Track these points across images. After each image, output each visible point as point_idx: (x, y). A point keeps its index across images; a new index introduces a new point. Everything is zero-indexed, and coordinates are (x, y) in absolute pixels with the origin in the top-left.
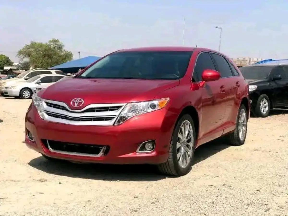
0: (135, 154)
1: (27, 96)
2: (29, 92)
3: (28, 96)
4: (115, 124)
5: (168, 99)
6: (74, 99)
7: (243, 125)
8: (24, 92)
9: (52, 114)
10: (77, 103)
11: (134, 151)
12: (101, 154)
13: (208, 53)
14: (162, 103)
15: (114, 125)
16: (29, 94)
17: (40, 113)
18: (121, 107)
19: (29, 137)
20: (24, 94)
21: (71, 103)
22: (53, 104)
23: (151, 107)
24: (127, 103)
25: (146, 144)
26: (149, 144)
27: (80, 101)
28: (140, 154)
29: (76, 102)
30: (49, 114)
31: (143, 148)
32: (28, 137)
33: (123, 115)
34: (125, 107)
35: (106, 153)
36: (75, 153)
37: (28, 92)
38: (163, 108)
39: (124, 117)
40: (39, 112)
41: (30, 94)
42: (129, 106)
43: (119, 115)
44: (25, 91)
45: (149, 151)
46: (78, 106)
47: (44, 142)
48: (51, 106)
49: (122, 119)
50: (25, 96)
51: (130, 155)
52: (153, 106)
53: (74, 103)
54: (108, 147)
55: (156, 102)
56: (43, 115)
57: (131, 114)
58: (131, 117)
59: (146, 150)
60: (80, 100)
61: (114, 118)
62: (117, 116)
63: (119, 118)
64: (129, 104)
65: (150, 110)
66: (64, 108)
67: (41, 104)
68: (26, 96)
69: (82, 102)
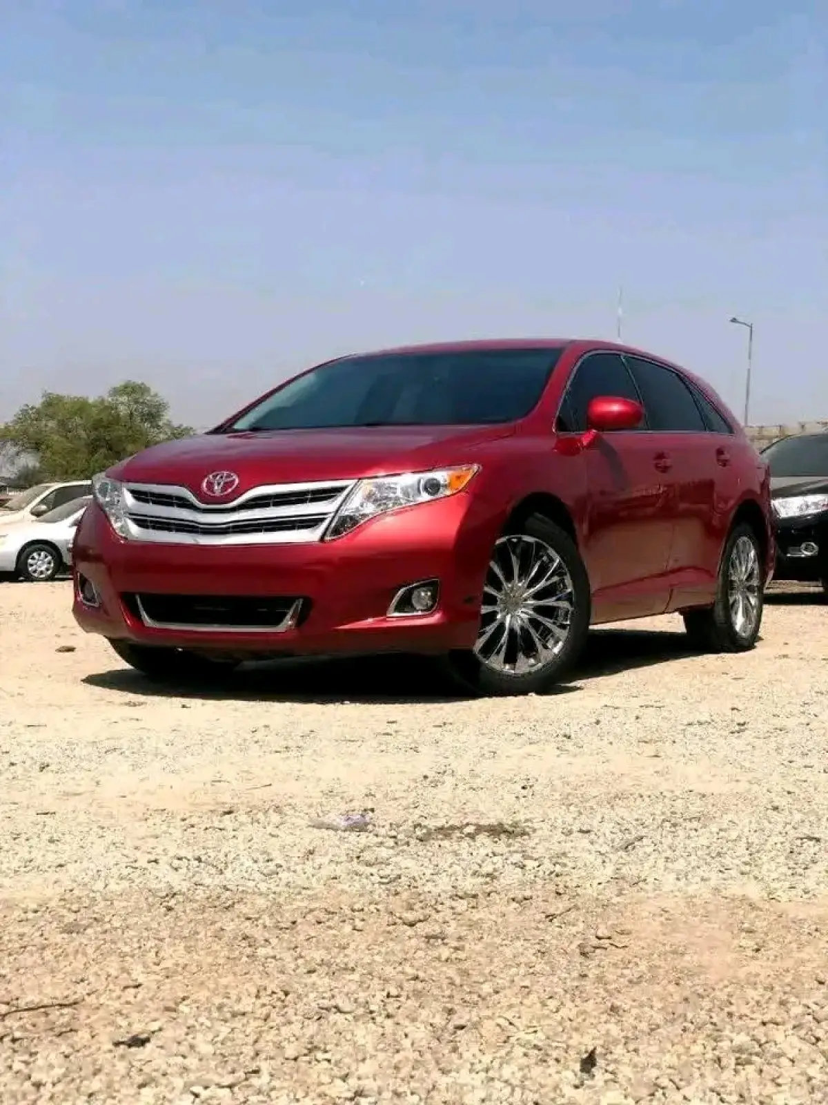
0: (384, 620)
1: (42, 573)
2: (49, 558)
3: (47, 569)
4: (328, 538)
5: (475, 467)
6: (211, 476)
7: (750, 589)
8: (33, 558)
9: (151, 522)
10: (219, 484)
11: (381, 611)
12: (288, 622)
13: (619, 355)
14: (458, 478)
15: (322, 539)
16: (49, 563)
17: (116, 522)
18: (341, 489)
19: (85, 598)
20: (32, 565)
21: (204, 484)
22: (153, 494)
23: (426, 489)
24: (360, 479)
25: (416, 593)
26: (423, 594)
27: (229, 480)
28: (395, 618)
29: (216, 483)
30: (142, 522)
31: (405, 604)
32: (81, 595)
33: (347, 513)
34: (352, 489)
35: (300, 620)
36: (216, 625)
37: (46, 557)
38: (460, 491)
39: (351, 518)
40: (112, 519)
41: (52, 565)
42: (366, 486)
43: (337, 511)
44: (35, 555)
45: (420, 613)
46: (222, 492)
47: (128, 600)
48: (147, 501)
49: (345, 524)
50: (35, 571)
51: (370, 622)
52: (433, 487)
53: (210, 485)
54: (308, 604)
55: (441, 476)
56: (124, 528)
57: (370, 509)
58: (371, 516)
59: (414, 609)
60: (228, 476)
61: (322, 520)
62: (332, 515)
63: (336, 520)
64: (365, 481)
65: (425, 497)
66: (183, 503)
67: (116, 499)
68: (40, 569)
69: (233, 482)
